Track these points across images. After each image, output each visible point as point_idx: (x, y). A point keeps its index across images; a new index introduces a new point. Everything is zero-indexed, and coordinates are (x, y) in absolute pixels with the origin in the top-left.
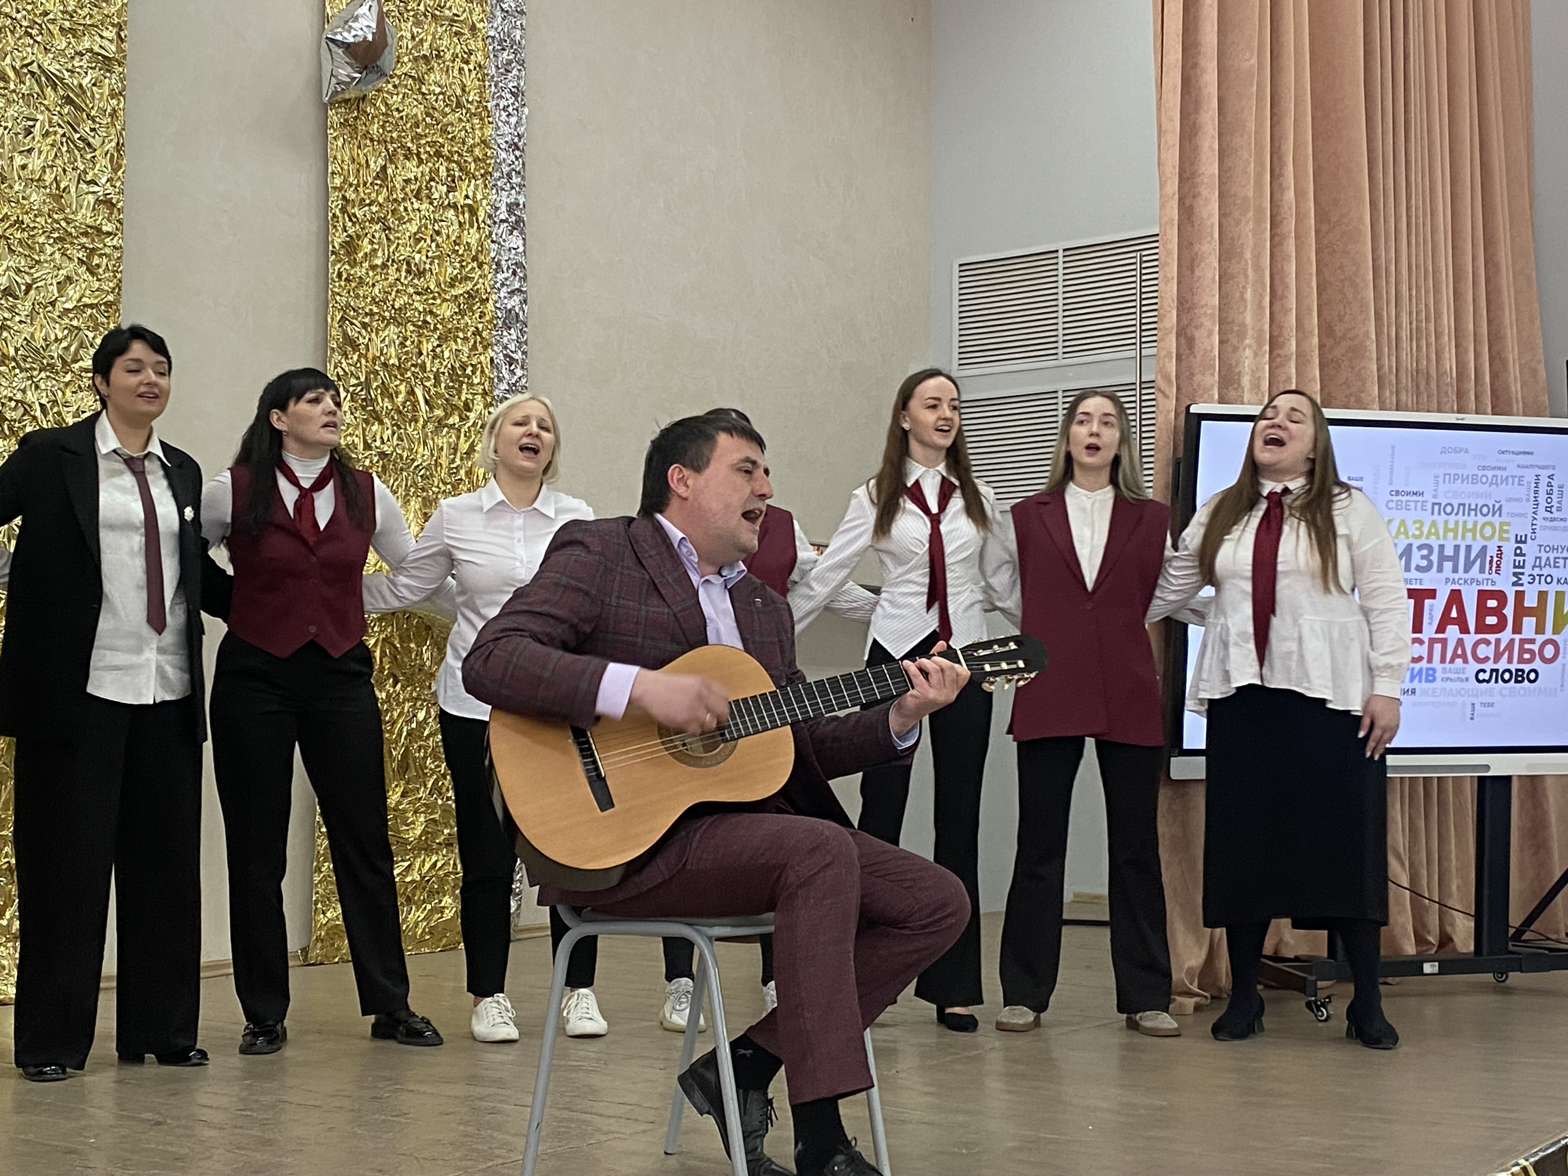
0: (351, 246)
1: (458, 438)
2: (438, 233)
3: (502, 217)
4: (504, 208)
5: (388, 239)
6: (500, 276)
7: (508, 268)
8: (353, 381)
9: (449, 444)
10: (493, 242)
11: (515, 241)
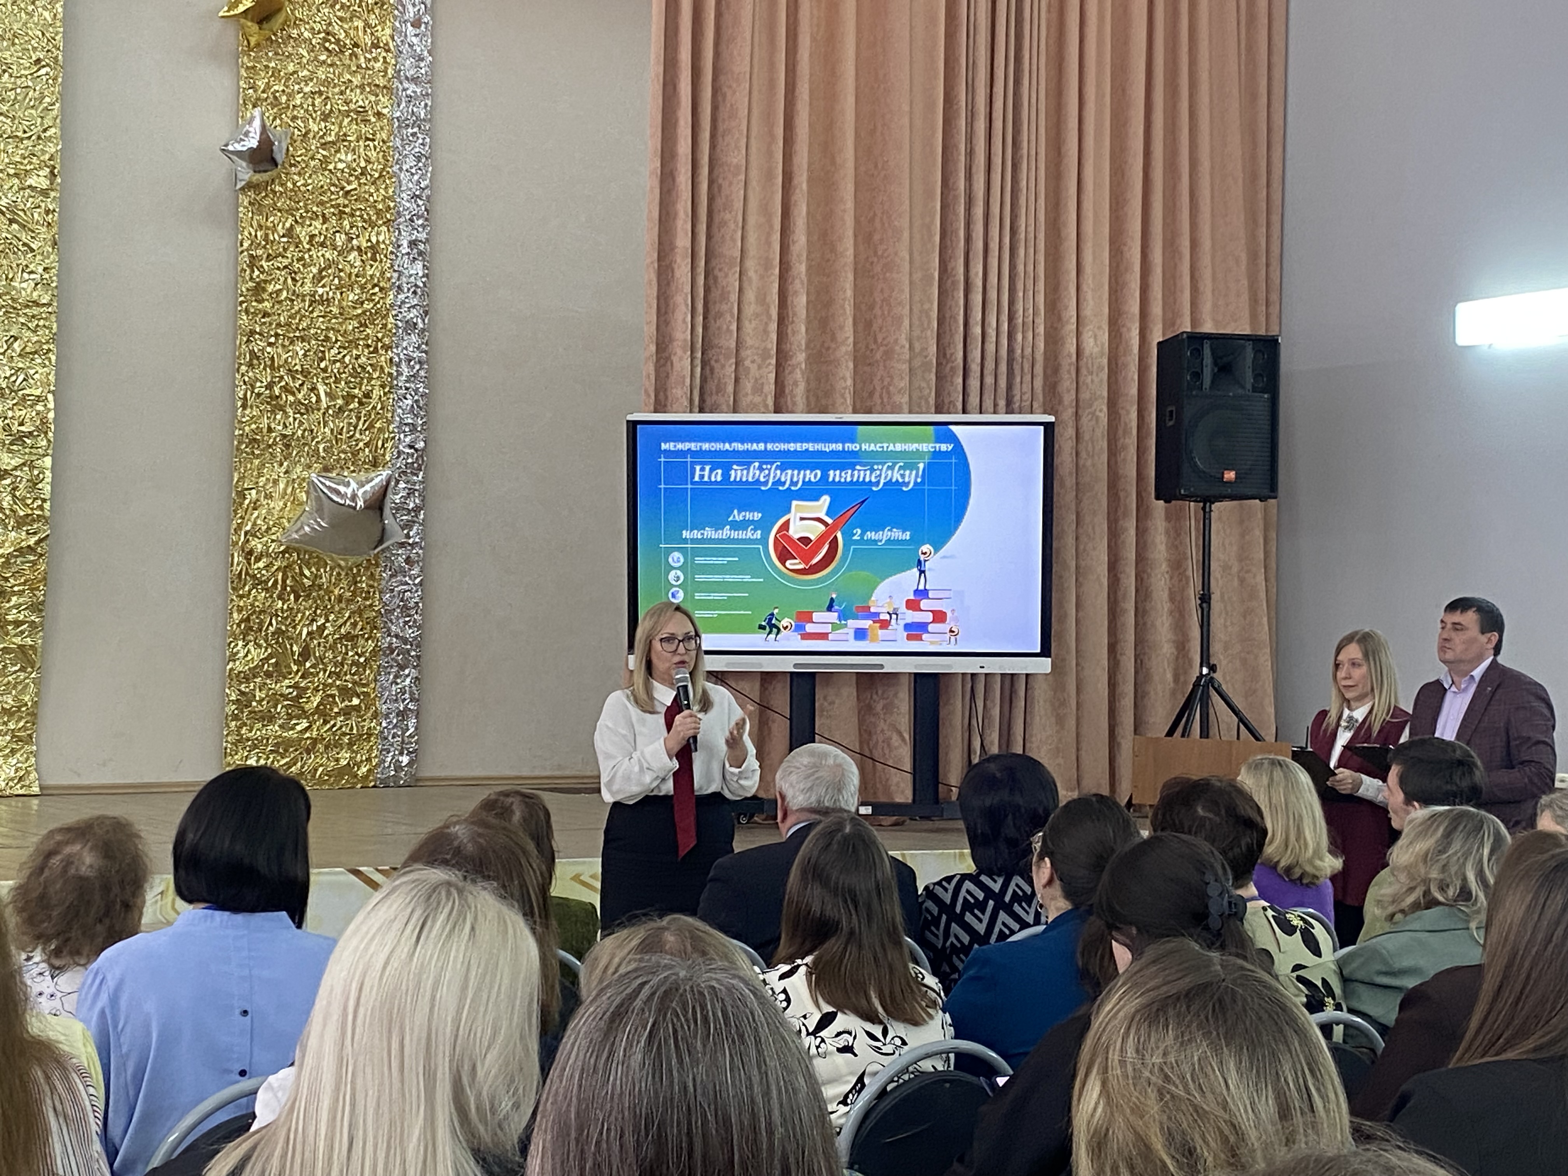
0: (258, 289)
1: (359, 419)
2: (341, 270)
3: (404, 252)
4: (405, 243)
5: (293, 279)
6: (402, 297)
7: (409, 289)
8: (258, 384)
9: (350, 424)
10: (395, 271)
11: (418, 268)
